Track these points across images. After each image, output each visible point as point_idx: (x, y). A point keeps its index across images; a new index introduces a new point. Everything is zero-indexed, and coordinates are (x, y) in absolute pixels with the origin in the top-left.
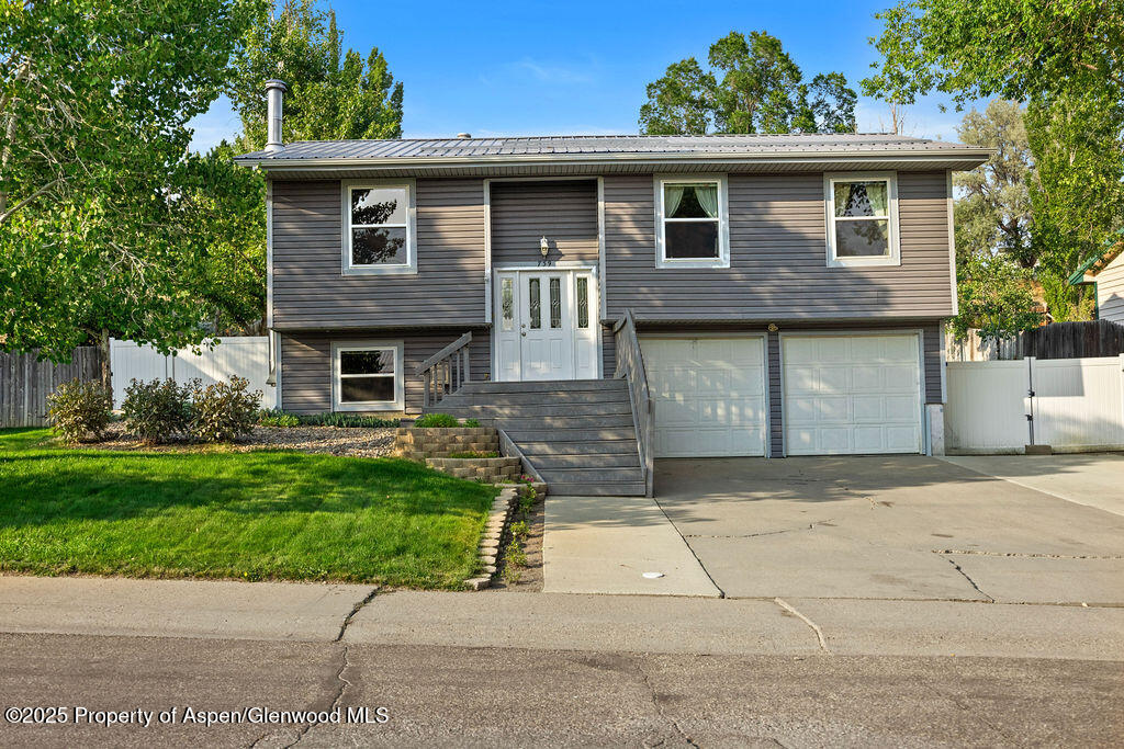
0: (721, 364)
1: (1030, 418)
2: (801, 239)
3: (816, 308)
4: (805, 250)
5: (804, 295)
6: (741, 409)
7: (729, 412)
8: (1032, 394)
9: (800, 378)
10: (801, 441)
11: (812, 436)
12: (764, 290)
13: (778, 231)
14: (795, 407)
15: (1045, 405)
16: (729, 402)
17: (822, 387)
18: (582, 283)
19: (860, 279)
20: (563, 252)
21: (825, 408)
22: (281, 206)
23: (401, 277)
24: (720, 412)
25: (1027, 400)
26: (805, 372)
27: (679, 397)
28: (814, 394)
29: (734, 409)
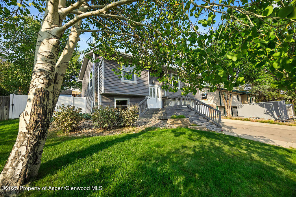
18: (158, 89)
20: (156, 83)
22: (107, 62)
23: (133, 84)
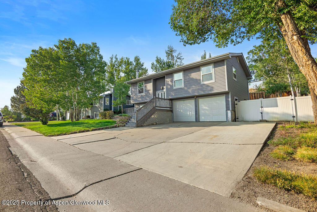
0: (189, 105)
1: (262, 113)
2: (196, 80)
3: (199, 93)
4: (197, 81)
5: (197, 90)
6: (192, 113)
7: (189, 113)
8: (262, 107)
9: (202, 106)
10: (202, 119)
11: (204, 117)
12: (190, 90)
13: (193, 79)
14: (201, 112)
15: (266, 110)
16: (190, 111)
17: (206, 108)
18: (164, 93)
19: (207, 86)
21: (207, 112)
22: (132, 87)
23: (143, 95)
24: (188, 113)
25: (261, 109)
26: (203, 105)
27: (182, 111)
28: (205, 109)
29: (190, 113)
